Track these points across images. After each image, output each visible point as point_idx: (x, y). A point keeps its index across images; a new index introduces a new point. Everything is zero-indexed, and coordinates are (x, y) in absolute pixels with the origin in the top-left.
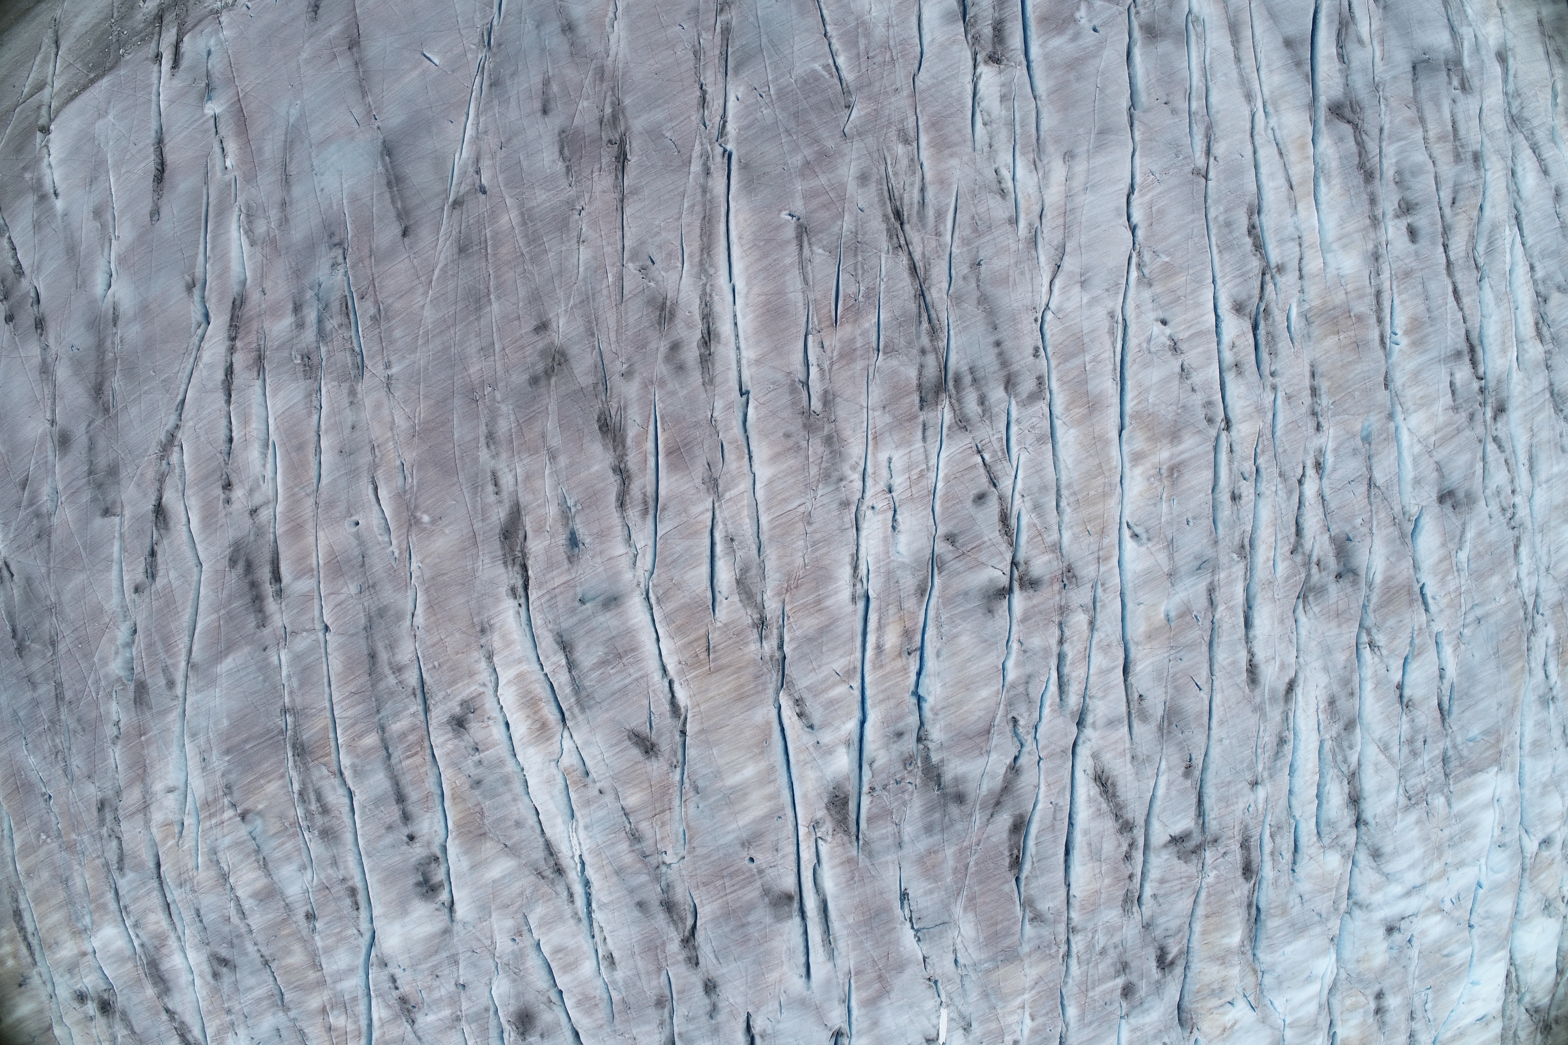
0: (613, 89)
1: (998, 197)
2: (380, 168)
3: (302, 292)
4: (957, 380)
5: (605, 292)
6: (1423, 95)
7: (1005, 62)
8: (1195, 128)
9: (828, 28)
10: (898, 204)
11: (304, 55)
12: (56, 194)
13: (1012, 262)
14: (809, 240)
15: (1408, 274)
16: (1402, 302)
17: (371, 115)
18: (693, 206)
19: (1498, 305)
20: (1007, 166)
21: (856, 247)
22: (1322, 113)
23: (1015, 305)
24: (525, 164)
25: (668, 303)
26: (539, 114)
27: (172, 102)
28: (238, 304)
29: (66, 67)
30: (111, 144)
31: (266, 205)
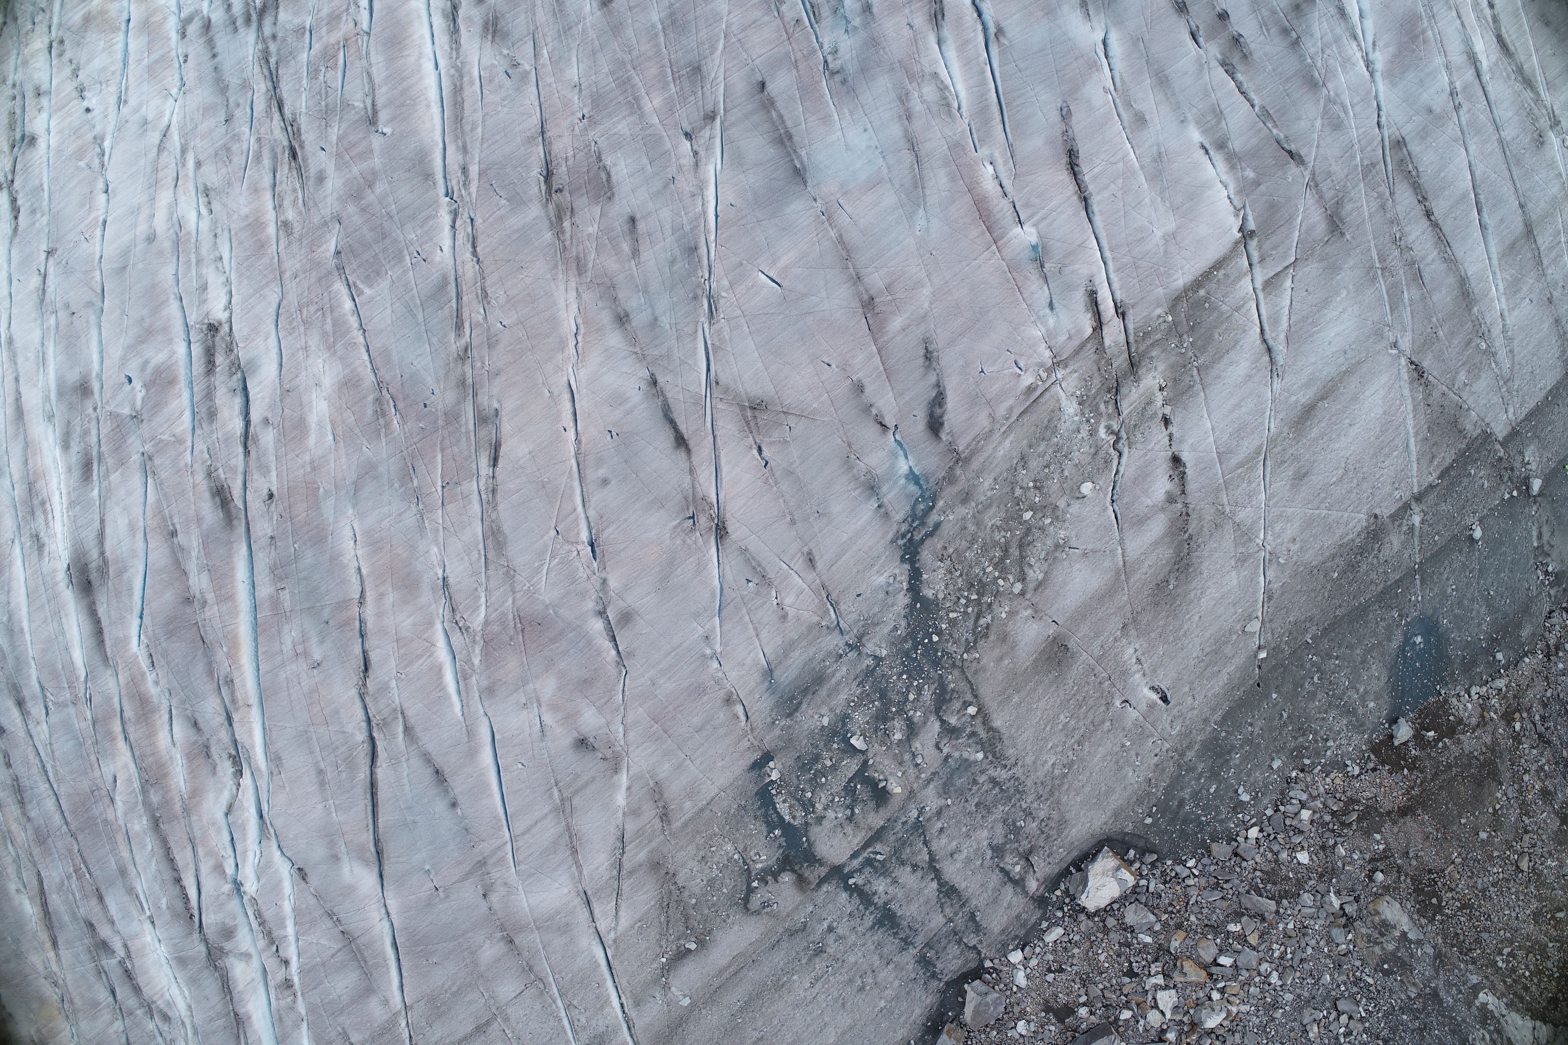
0: (565, 248)
1: (209, 185)
2: (803, 153)
3: (866, 25)
4: (248, 21)
5: (549, 39)
7: (205, 327)
8: (53, 296)
9: (362, 339)
10: (293, 164)
11: (926, 291)
12: (1203, 147)
13: (200, 128)
14: (367, 112)
17: (828, 215)
18: (473, 130)
20: (204, 218)
21: (327, 113)
23: (199, 91)
24: (645, 161)
25: (490, 37)
26: (638, 216)
27: (1082, 246)
28: (938, 15)
29: (1244, 310)
30: (1147, 200)
31: (929, 116)
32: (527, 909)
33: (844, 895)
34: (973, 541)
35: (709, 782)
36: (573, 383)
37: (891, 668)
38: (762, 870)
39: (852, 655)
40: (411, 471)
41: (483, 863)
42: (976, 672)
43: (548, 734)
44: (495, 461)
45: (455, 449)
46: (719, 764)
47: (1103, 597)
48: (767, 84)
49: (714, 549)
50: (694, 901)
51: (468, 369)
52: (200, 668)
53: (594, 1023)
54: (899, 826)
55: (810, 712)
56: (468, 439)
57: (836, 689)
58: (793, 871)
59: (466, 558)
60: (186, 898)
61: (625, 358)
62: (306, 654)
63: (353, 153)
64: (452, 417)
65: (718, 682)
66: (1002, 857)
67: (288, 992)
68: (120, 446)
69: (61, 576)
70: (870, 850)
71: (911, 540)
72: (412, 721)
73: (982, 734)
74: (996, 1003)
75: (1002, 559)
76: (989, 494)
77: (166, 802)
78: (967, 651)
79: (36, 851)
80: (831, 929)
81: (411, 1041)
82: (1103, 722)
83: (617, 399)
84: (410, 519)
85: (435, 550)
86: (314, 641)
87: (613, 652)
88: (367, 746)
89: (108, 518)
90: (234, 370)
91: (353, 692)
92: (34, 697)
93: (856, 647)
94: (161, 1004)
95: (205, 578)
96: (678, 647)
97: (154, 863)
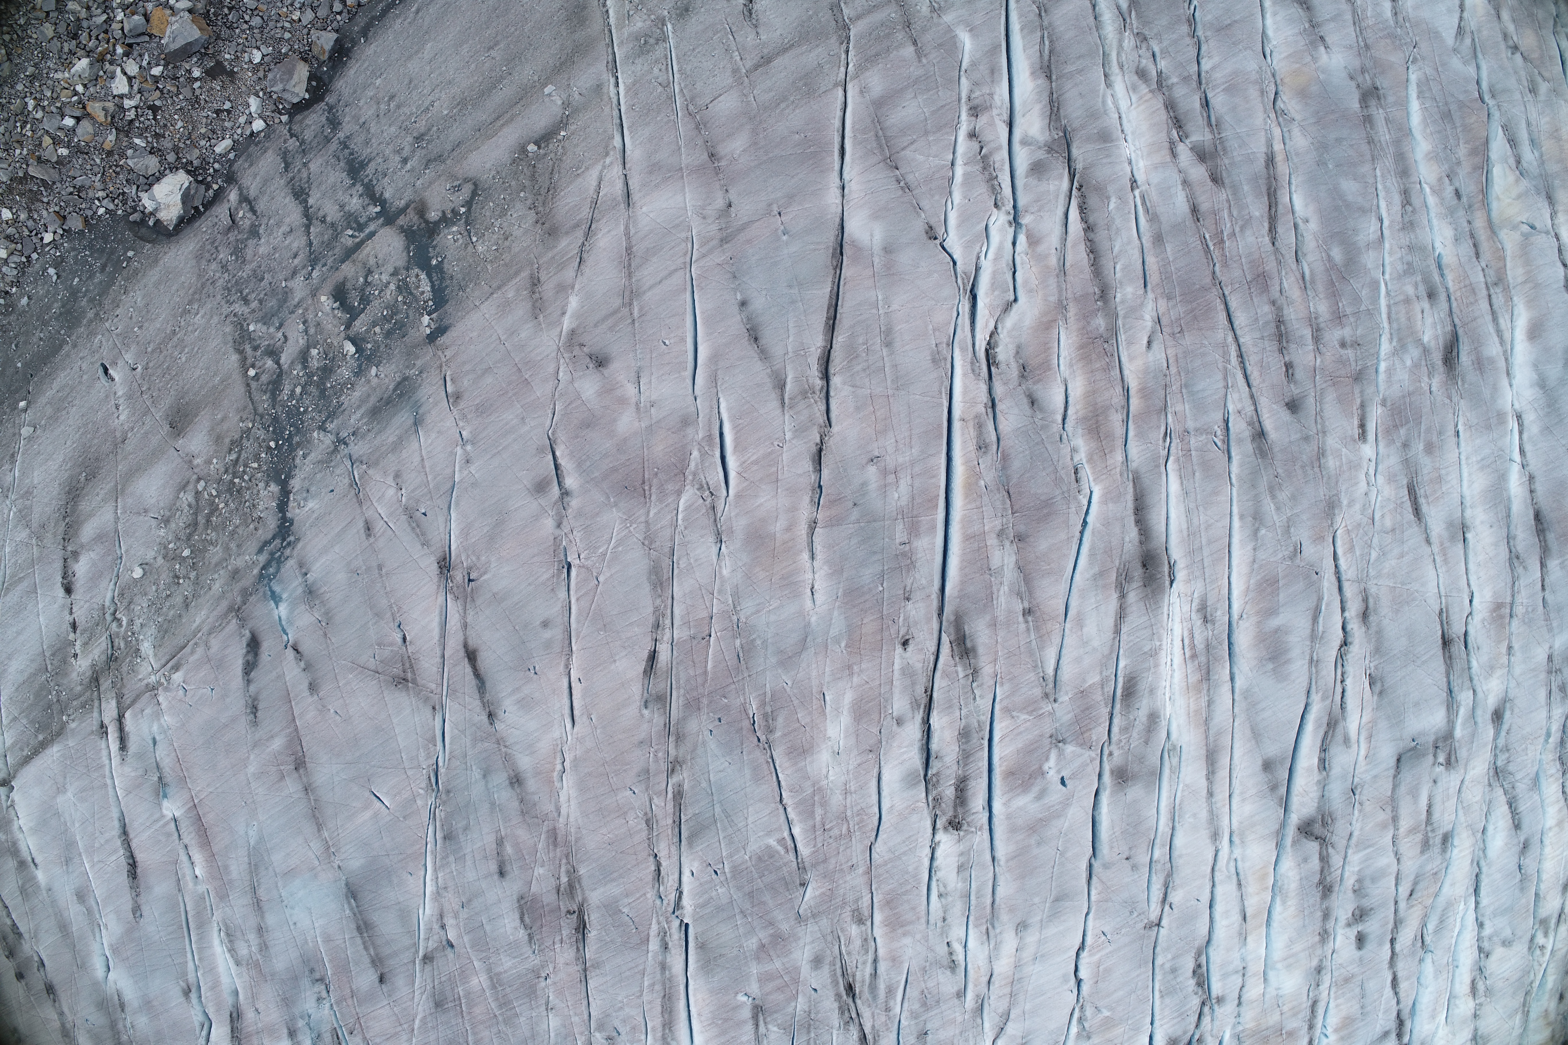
0: (567, 856)
1: (948, 972)
2: (348, 912)
3: (293, 1019)
6: (1403, 789)
7: (965, 827)
8: (1154, 878)
9: (785, 796)
10: (851, 980)
11: (251, 769)
12: (35, 864)
13: (957, 1032)
14: (764, 1019)
15: (1347, 980)
16: (1337, 1006)
17: (329, 851)
18: (653, 984)
19: (1436, 977)
20: (959, 940)
21: (810, 1025)
22: (1291, 832)
24: (488, 928)
26: (496, 877)
27: (128, 791)
28: (235, 1017)
29: (11, 717)
30: (77, 825)
31: (243, 928)
32: (687, 190)
33: (387, 195)
34: (233, 533)
35: (487, 316)
36: (569, 725)
37: (312, 419)
38: (454, 224)
39: (344, 434)
40: (741, 655)
41: (724, 241)
42: (245, 408)
43: (633, 375)
44: (653, 656)
45: (692, 673)
46: (475, 334)
47: (137, 470)
48: (377, 980)
49: (453, 548)
50: (522, 194)
51: (672, 752)
52: (1016, 465)
53: (646, 68)
54: (330, 262)
55: (387, 380)
56: (678, 682)
57: (363, 401)
58: (427, 222)
59: (692, 561)
60: (1082, 209)
61: (516, 743)
62: (884, 472)
63: (778, 982)
64: (693, 705)
65: (464, 417)
66: (253, 225)
67: (976, 102)
68: (1083, 711)
69: (1181, 575)
70: (358, 240)
71: (284, 540)
72: (774, 396)
73: (248, 348)
74: (274, 82)
75: (211, 514)
76: (216, 576)
77: (1086, 317)
78: (249, 430)
79: (1271, 265)
80: (405, 161)
81: (848, 47)
82: (153, 351)
83: (526, 704)
84: (747, 607)
85: (725, 572)
86: (873, 486)
87: (558, 453)
88: (832, 370)
89: (1110, 634)
90: (934, 779)
91: (835, 429)
92: (1240, 441)
93: (341, 441)
94: (1144, 89)
95: (995, 562)
96: (494, 455)
97: (1116, 250)
